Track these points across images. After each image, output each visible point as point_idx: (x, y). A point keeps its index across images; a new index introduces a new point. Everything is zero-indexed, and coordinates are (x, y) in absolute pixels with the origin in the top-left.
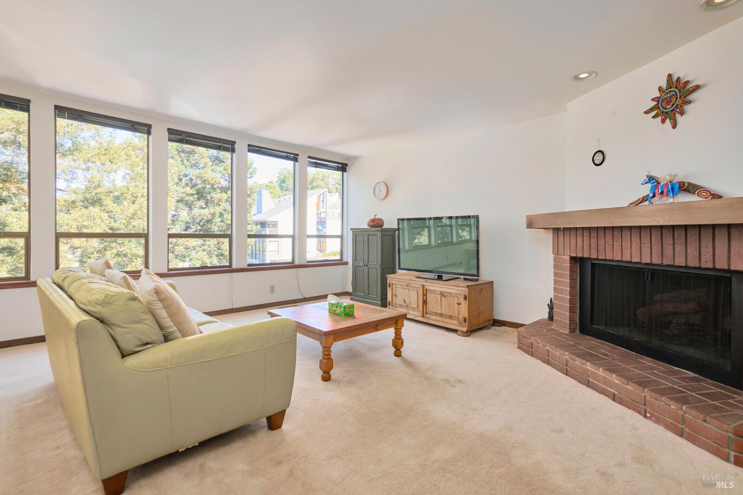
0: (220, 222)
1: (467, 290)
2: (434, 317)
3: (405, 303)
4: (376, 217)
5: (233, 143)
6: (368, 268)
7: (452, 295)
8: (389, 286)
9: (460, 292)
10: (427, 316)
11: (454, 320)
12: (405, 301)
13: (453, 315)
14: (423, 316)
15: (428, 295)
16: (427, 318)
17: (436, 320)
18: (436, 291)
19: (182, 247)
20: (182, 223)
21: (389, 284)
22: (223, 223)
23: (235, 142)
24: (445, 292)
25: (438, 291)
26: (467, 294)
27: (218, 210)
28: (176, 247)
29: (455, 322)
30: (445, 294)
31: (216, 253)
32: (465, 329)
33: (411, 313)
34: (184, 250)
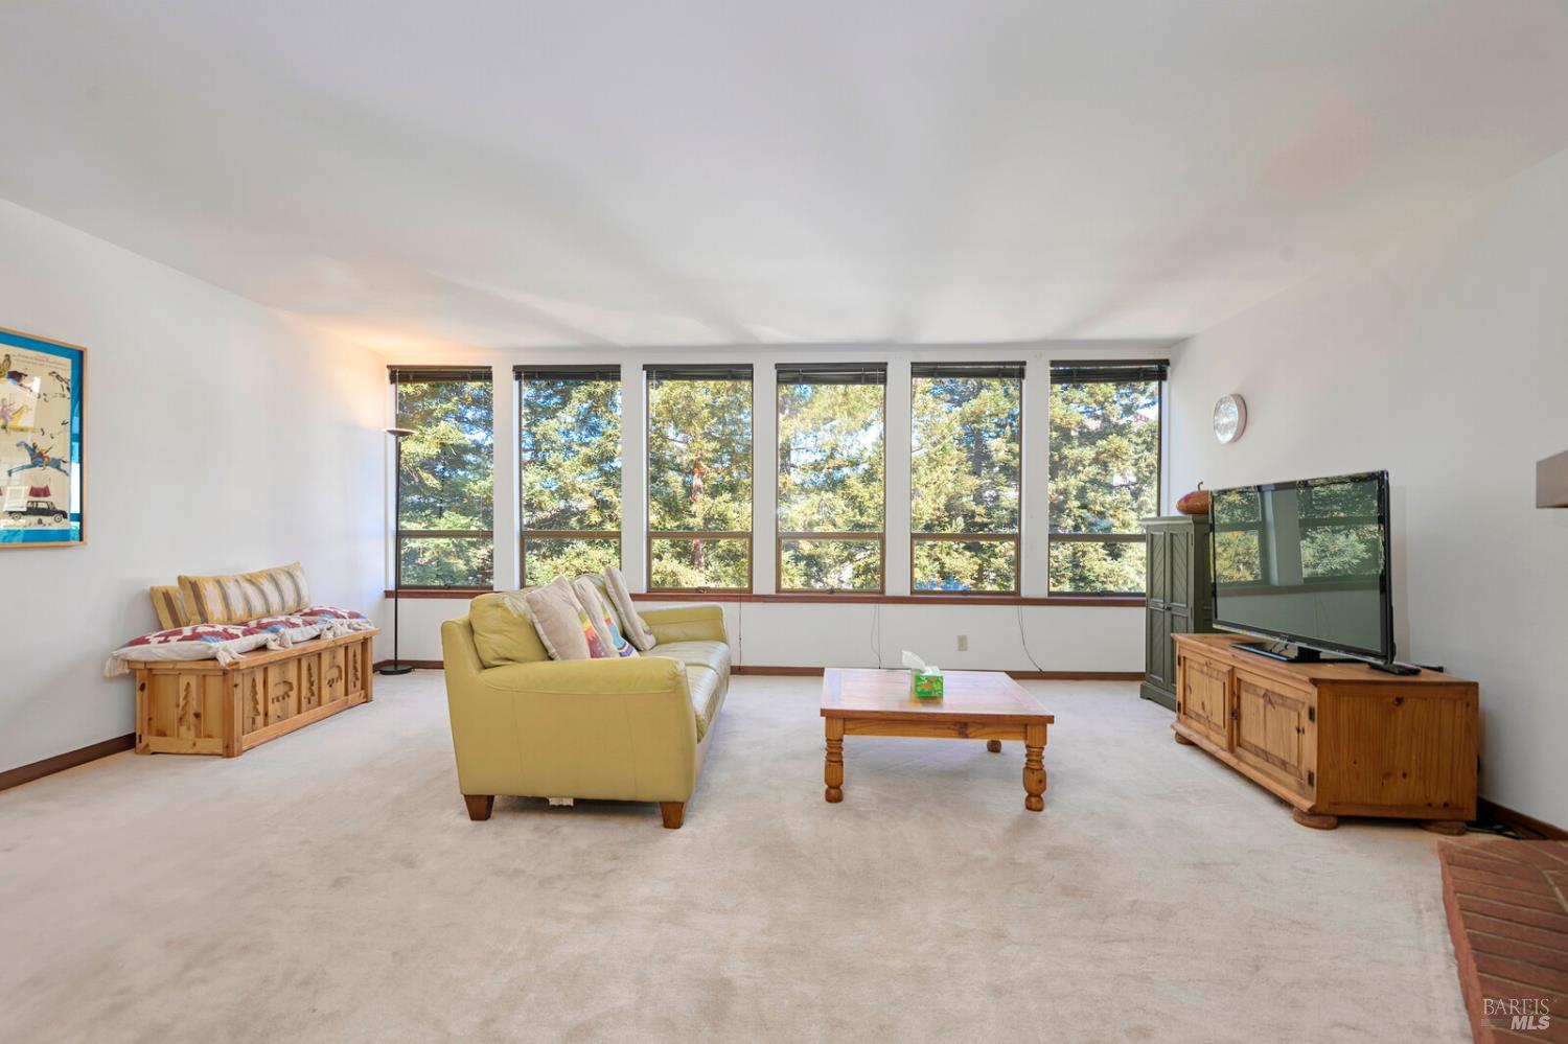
0: (1079, 508)
1: (1314, 691)
2: (1251, 758)
3: (1204, 709)
4: (1202, 488)
5: (883, 367)
6: (1172, 616)
7: (1288, 702)
8: (1179, 664)
9: (1301, 697)
10: (1239, 750)
11: (1289, 773)
12: (1203, 704)
13: (1288, 760)
14: (1231, 750)
15: (1244, 695)
16: (1239, 757)
17: (1255, 768)
18: (1256, 686)
19: (1002, 561)
20: (1004, 512)
21: (1179, 658)
22: (1085, 511)
23: (886, 364)
24: (1273, 693)
25: (1261, 688)
26: (1314, 703)
27: (1073, 482)
28: (992, 560)
29: (1290, 779)
30: (1274, 699)
31: (1070, 574)
32: (1307, 804)
33: (1213, 738)
34: (1006, 566)
